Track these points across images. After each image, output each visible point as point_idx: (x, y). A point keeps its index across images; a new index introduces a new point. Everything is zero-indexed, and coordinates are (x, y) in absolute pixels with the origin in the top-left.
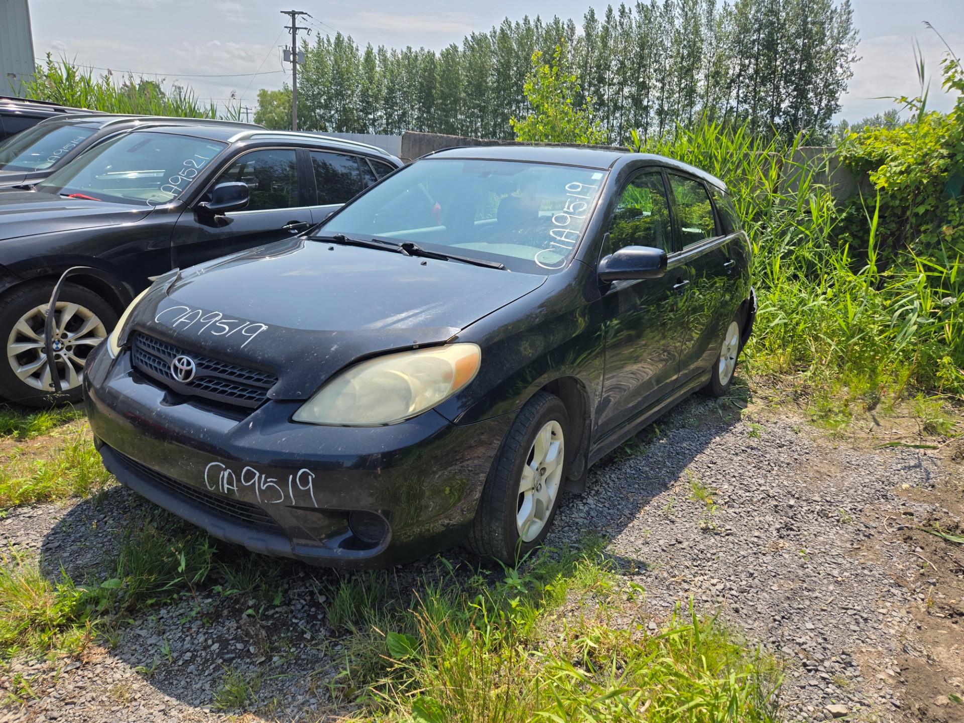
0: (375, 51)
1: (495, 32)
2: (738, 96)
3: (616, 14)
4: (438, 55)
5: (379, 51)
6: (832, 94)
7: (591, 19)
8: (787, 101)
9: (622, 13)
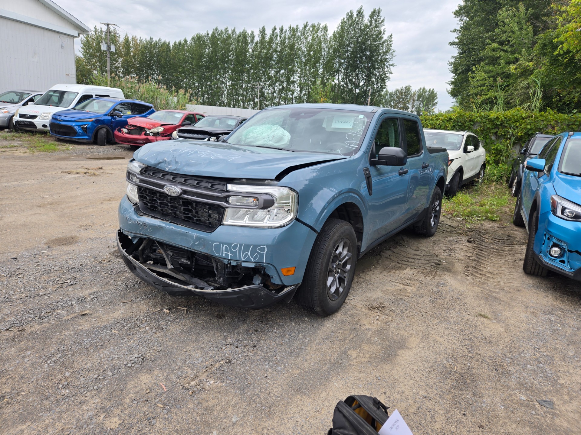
0: (130, 39)
1: (208, 34)
2: (339, 78)
3: (278, 31)
4: (171, 45)
5: (133, 38)
6: (383, 80)
7: (263, 32)
8: (362, 82)
9: (281, 30)
